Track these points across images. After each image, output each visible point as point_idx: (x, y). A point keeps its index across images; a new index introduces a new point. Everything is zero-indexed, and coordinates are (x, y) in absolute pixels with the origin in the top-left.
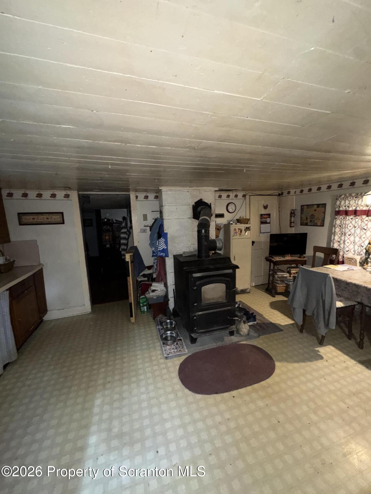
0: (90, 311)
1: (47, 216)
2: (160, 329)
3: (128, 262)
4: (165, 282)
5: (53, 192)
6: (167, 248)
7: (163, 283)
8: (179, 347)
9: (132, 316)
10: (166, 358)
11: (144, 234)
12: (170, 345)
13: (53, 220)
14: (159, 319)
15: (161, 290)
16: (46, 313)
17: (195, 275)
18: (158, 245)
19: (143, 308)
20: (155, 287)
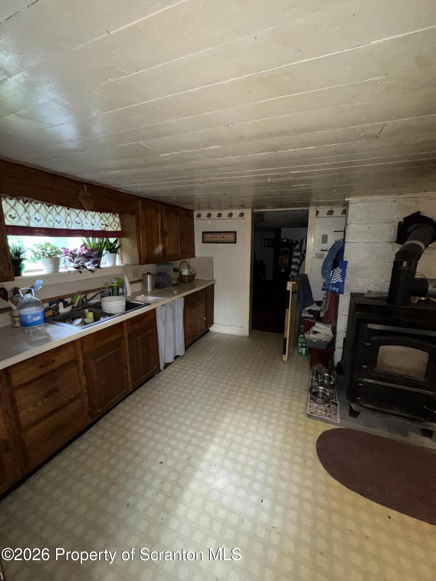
0: (248, 335)
1: (224, 235)
2: (314, 380)
3: (289, 291)
4: (334, 325)
5: (231, 211)
6: (343, 282)
7: (331, 326)
8: (331, 412)
9: (285, 354)
10: (309, 416)
11: (319, 260)
12: (318, 404)
13: (228, 239)
14: (317, 368)
15: (325, 334)
16: (212, 325)
17: (371, 326)
18: (332, 276)
19: (301, 349)
20: (318, 328)
